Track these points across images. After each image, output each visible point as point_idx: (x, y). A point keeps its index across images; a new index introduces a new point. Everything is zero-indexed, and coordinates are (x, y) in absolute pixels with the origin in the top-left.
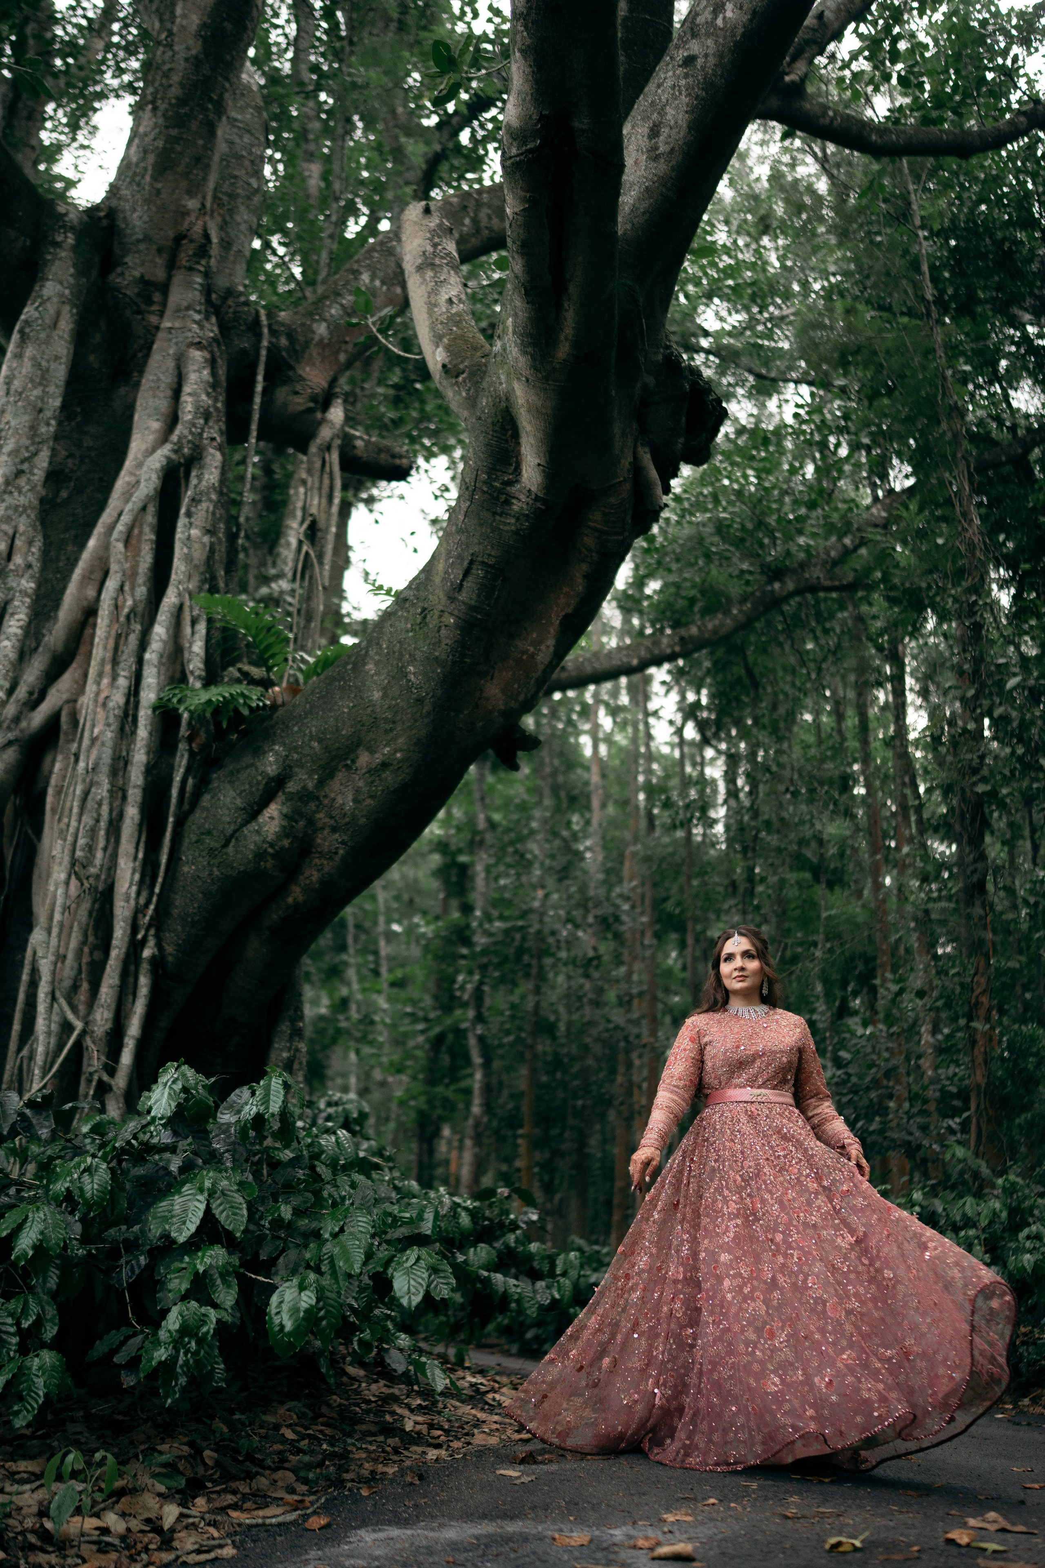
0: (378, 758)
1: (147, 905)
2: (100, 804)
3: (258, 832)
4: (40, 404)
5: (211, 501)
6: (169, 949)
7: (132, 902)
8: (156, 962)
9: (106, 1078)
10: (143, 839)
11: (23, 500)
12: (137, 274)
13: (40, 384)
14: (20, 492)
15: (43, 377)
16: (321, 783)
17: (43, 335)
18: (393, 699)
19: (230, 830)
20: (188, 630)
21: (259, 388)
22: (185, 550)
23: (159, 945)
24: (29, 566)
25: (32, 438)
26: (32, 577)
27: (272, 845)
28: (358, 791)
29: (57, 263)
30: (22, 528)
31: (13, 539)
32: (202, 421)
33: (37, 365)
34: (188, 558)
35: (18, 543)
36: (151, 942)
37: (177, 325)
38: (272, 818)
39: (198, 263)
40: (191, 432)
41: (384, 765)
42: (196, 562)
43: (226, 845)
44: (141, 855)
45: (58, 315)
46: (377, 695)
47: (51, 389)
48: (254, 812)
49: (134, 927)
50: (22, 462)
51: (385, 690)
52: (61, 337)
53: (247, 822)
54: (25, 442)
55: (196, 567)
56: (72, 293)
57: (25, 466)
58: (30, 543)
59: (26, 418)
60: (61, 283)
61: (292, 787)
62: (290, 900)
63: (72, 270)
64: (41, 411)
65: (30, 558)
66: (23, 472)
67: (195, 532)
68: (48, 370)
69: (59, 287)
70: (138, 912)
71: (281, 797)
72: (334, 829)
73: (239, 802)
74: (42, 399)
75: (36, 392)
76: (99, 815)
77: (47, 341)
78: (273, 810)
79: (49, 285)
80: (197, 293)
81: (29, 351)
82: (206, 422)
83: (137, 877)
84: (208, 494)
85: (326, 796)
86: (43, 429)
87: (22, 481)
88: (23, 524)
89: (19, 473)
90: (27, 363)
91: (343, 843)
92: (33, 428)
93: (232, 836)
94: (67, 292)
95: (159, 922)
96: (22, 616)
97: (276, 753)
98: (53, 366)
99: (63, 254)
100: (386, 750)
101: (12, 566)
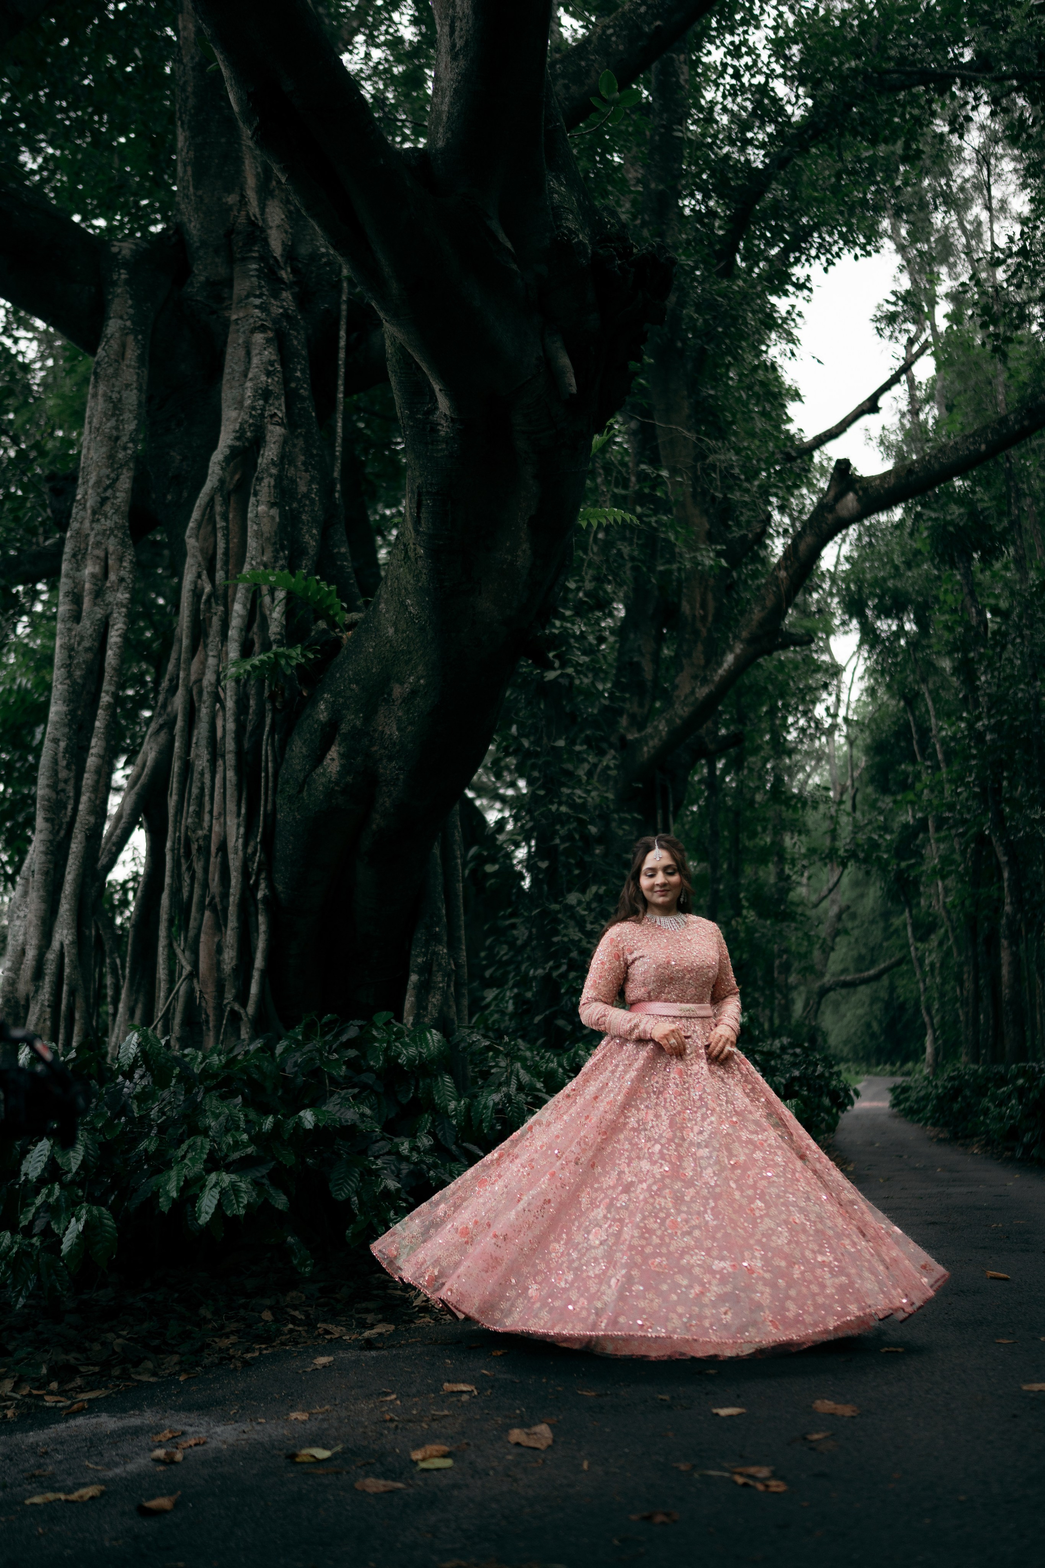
0: (407, 688)
1: (254, 853)
2: (202, 774)
3: (323, 774)
4: (115, 433)
5: (271, 476)
6: (280, 888)
7: (240, 853)
8: (271, 902)
9: (237, 1007)
10: (244, 796)
11: (109, 524)
12: (202, 278)
13: (113, 415)
14: (106, 517)
15: (115, 407)
16: (367, 720)
17: (110, 371)
18: (404, 632)
19: (301, 776)
20: (267, 599)
21: (342, 343)
22: (255, 527)
23: (271, 886)
24: (122, 580)
25: (111, 466)
26: (126, 588)
27: (337, 783)
28: (399, 720)
29: (117, 300)
30: (111, 549)
31: (106, 558)
32: (261, 402)
33: (108, 399)
34: (258, 534)
35: (110, 562)
36: (263, 885)
37: (241, 315)
38: (333, 760)
39: (251, 251)
40: (251, 416)
41: (414, 693)
42: (266, 535)
43: (300, 791)
44: (243, 811)
45: (123, 346)
46: (391, 631)
47: (127, 416)
48: (318, 757)
49: (245, 874)
50: (105, 490)
51: (395, 625)
52: (128, 366)
53: (314, 767)
54: (106, 471)
55: (268, 539)
56: (133, 323)
57: (109, 493)
58: (121, 560)
59: (104, 449)
60: (121, 318)
61: (344, 728)
62: (374, 826)
63: (130, 302)
64: (117, 438)
65: (122, 573)
66: (107, 498)
67: (262, 508)
68: (120, 400)
69: (120, 322)
70: (246, 861)
71: (338, 739)
72: (390, 759)
73: (304, 750)
74: (117, 428)
75: (109, 425)
76: (203, 783)
77: (116, 375)
78: (333, 752)
79: (111, 322)
80: (254, 279)
81: (102, 389)
82: (266, 401)
83: (242, 830)
84: (267, 470)
85: (375, 731)
86: (121, 455)
87: (108, 508)
88: (112, 544)
89: (103, 501)
90: (100, 399)
91: (400, 769)
92: (111, 457)
93: (304, 782)
94: (128, 323)
95: (268, 866)
96: (120, 625)
97: (326, 701)
98: (125, 394)
99: (119, 291)
100: (411, 679)
101: (108, 584)
